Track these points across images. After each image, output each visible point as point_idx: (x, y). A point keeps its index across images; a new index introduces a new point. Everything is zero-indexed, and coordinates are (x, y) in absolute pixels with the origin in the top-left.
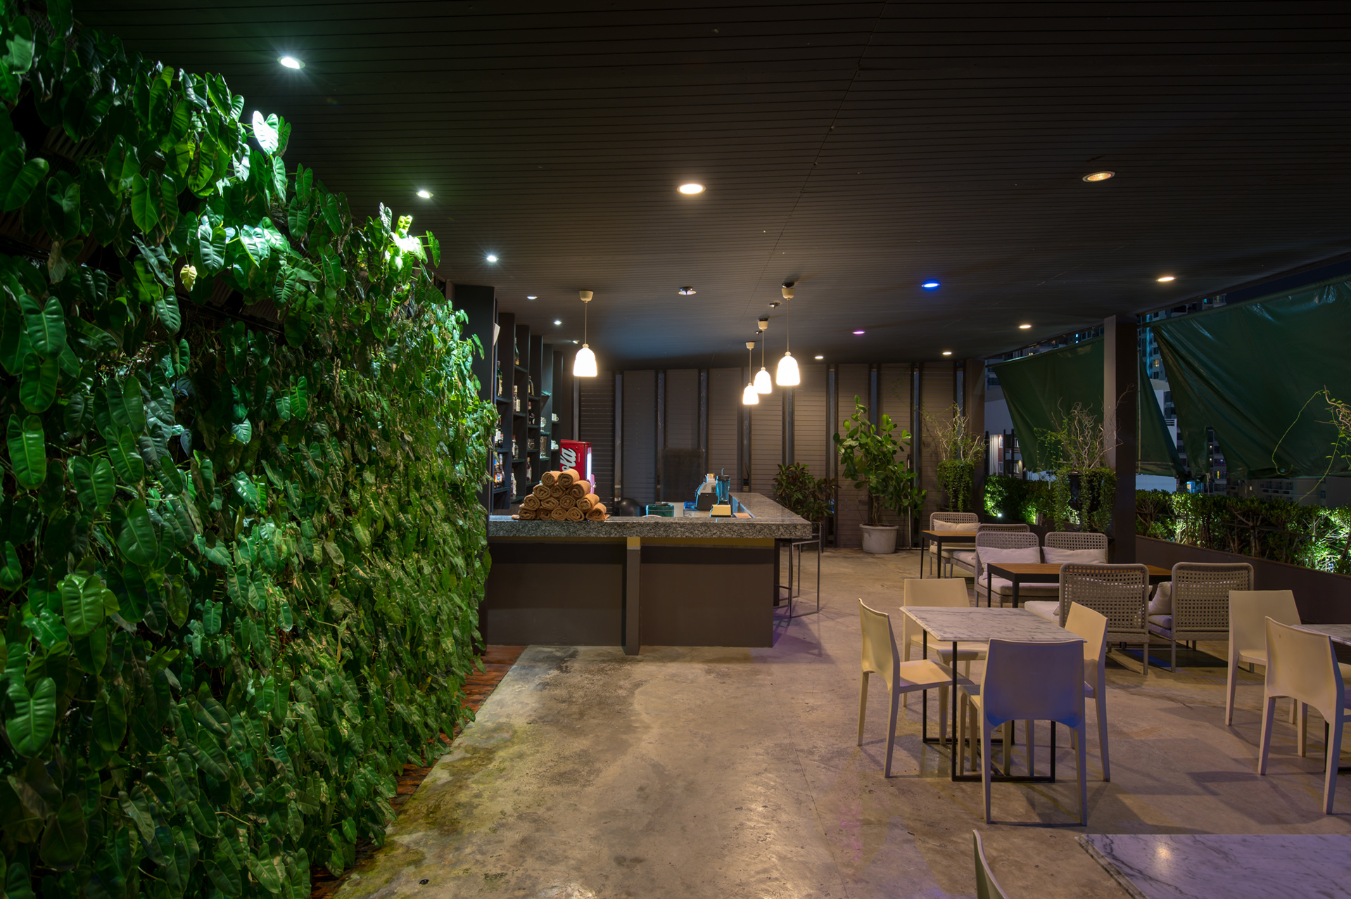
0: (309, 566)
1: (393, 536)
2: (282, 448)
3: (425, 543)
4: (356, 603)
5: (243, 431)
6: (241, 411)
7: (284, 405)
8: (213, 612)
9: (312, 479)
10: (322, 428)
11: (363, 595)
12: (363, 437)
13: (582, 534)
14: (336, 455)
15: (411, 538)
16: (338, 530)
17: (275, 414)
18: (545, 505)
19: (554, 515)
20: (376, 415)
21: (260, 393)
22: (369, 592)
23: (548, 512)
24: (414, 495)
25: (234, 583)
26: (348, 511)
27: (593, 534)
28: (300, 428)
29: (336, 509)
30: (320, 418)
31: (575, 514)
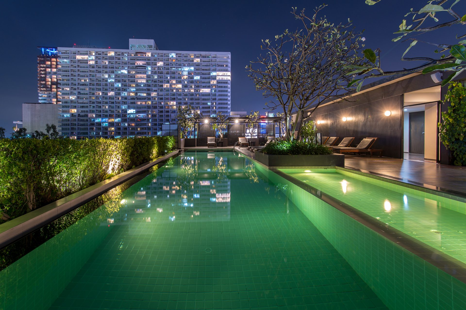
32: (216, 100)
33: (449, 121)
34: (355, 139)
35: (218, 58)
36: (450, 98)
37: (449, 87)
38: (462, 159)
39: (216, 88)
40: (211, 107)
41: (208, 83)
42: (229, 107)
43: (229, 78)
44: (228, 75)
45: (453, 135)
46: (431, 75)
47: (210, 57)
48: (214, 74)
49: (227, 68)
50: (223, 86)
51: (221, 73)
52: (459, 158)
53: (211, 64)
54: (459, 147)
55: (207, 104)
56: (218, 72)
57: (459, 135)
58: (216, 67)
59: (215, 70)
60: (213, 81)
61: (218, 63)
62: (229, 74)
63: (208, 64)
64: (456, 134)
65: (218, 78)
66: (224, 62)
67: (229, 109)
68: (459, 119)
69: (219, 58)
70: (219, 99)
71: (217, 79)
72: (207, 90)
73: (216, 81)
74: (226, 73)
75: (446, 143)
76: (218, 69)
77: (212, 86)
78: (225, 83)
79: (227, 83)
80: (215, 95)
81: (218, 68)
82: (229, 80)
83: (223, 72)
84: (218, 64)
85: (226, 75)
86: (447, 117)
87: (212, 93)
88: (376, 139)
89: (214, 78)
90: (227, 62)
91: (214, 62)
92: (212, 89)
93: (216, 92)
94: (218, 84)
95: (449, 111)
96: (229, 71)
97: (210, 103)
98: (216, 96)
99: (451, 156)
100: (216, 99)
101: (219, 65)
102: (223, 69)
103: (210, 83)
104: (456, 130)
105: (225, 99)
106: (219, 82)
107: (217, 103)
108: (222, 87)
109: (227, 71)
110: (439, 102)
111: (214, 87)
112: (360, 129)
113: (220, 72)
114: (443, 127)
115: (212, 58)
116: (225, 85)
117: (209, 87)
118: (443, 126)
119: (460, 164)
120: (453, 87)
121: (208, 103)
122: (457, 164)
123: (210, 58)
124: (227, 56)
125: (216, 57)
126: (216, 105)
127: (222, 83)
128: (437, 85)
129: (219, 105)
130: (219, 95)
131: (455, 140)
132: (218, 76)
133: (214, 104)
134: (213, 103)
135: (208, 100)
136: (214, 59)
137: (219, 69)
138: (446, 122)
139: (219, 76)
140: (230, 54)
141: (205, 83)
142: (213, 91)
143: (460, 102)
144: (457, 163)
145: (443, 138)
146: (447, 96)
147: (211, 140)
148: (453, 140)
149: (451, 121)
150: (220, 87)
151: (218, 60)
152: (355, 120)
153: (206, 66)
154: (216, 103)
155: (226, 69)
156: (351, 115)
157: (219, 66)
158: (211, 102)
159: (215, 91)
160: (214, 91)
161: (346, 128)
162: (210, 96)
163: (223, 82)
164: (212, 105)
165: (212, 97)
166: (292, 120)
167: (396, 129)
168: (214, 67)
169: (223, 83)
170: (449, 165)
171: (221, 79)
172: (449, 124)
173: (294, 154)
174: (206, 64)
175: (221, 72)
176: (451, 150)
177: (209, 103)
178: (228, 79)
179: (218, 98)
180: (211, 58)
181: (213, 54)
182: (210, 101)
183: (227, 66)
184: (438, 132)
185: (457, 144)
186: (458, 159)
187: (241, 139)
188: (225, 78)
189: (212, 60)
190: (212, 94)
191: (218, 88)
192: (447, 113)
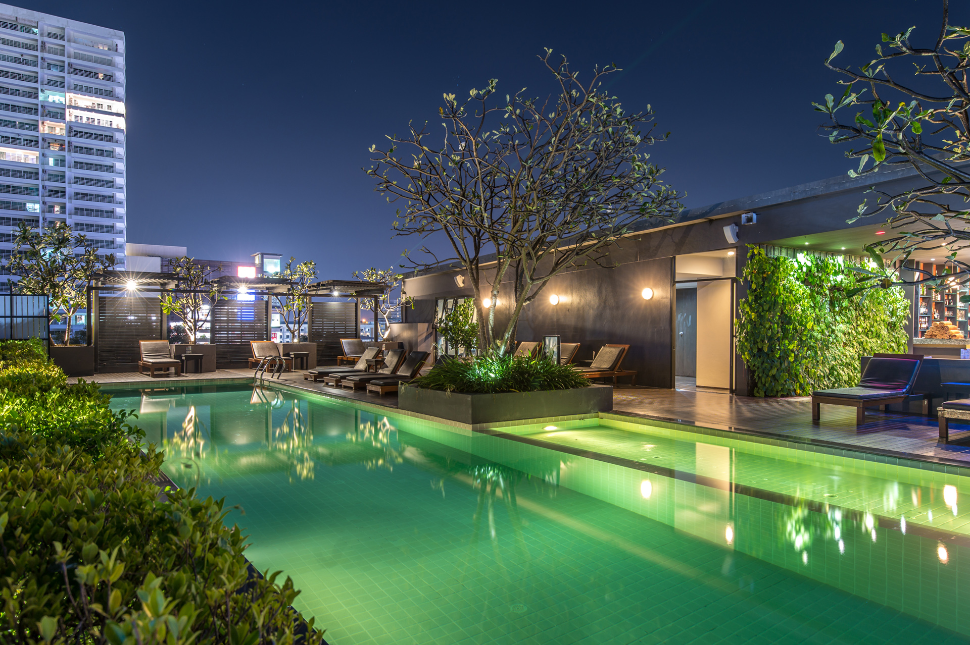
0: (849, 333)
1: (870, 333)
2: (844, 312)
3: (879, 336)
4: (860, 345)
5: (837, 309)
6: (837, 305)
7: (844, 304)
8: (833, 336)
9: (849, 318)
10: (851, 308)
11: (861, 343)
12: (861, 310)
13: (949, 343)
14: (854, 313)
15: (874, 334)
16: (855, 329)
17: (842, 306)
18: (934, 333)
19: (937, 337)
20: (865, 305)
21: (840, 302)
22: (862, 343)
23: (935, 336)
24: (875, 324)
25: (836, 331)
26: (857, 326)
27: (953, 344)
28: (847, 308)
29: (854, 324)
30: (851, 306)
31: (946, 336)
32: (64, 197)
33: (749, 316)
34: (581, 346)
35: (73, 44)
36: (751, 273)
37: (749, 254)
38: (765, 385)
39: (62, 153)
40: (44, 219)
41: (28, 129)
42: (121, 225)
43: (120, 123)
44: (113, 111)
45: (755, 343)
46: (724, 228)
47: (35, 30)
48: (54, 97)
49: (108, 86)
50: (95, 147)
51: (85, 101)
52: (762, 383)
53: (42, 58)
54: (762, 364)
55: (22, 207)
56: (72, 95)
57: (763, 341)
58: (62, 74)
59: (59, 85)
60: (48, 123)
61: (73, 61)
62: (120, 107)
63: (25, 57)
64: (759, 340)
65: (71, 115)
66: (96, 61)
67: (121, 232)
68: (762, 314)
69: (75, 42)
70: (77, 194)
71: (68, 118)
72: (26, 156)
73: (63, 125)
74: (105, 102)
75: (746, 356)
76: (73, 82)
77: (44, 140)
78: (101, 140)
79: (110, 139)
80: (62, 177)
81: (71, 79)
82: (120, 131)
83: (94, 98)
84: (70, 65)
85: (105, 109)
86: (748, 309)
87: (46, 168)
88: (627, 347)
89: (58, 114)
90: (110, 63)
91: (56, 54)
92: (46, 152)
93: (63, 165)
94: (73, 139)
95: (750, 298)
96: (118, 99)
97: (37, 206)
98: (63, 181)
99: (750, 381)
100: (64, 192)
101: (74, 66)
102: (94, 86)
103: (37, 130)
104: (759, 332)
105: (103, 196)
106: (73, 131)
107: (69, 206)
108: (89, 151)
109: (110, 95)
110: (733, 280)
111: (55, 148)
112: (589, 324)
113: (79, 96)
114: (741, 328)
115: (46, 39)
116: (106, 146)
117: (31, 143)
118: (742, 326)
119: (762, 394)
120: (753, 255)
121: (29, 206)
122: (758, 395)
123: (38, 37)
124: (109, 41)
125: (62, 38)
126: (63, 216)
127: (89, 135)
128: (731, 247)
129: (76, 214)
130: (78, 180)
131: (758, 351)
132: (70, 107)
133: (57, 209)
134: (53, 207)
135: (28, 191)
136: (51, 42)
137: (77, 83)
138: (745, 319)
139: (76, 108)
140: (121, 39)
141: (15, 127)
142: (51, 161)
143: (764, 284)
144: (758, 392)
145: (742, 347)
146: (746, 271)
147: (156, 351)
148: (755, 351)
149: (753, 317)
150: (80, 149)
151: (71, 48)
152: (579, 303)
153: (17, 60)
154: (63, 208)
155: (109, 89)
156: (569, 291)
157: (76, 71)
158: (44, 203)
159: (61, 162)
160: (56, 161)
161: (558, 320)
162: (37, 179)
163: (94, 132)
164: (48, 215)
165: (47, 183)
166: (405, 293)
167: (663, 328)
168: (55, 72)
169: (96, 138)
170: (748, 396)
171: (85, 121)
172: (751, 321)
173: (524, 390)
174: (19, 56)
175: (87, 97)
176: (752, 369)
177: (34, 202)
178: (114, 126)
179: (71, 189)
180: (42, 35)
181: (50, 22)
182: (40, 198)
183: (109, 77)
184: (732, 336)
185: (760, 357)
186: (759, 385)
187: (258, 348)
188: (104, 120)
189: (43, 43)
190: (44, 171)
191: (73, 154)
192: (747, 301)
